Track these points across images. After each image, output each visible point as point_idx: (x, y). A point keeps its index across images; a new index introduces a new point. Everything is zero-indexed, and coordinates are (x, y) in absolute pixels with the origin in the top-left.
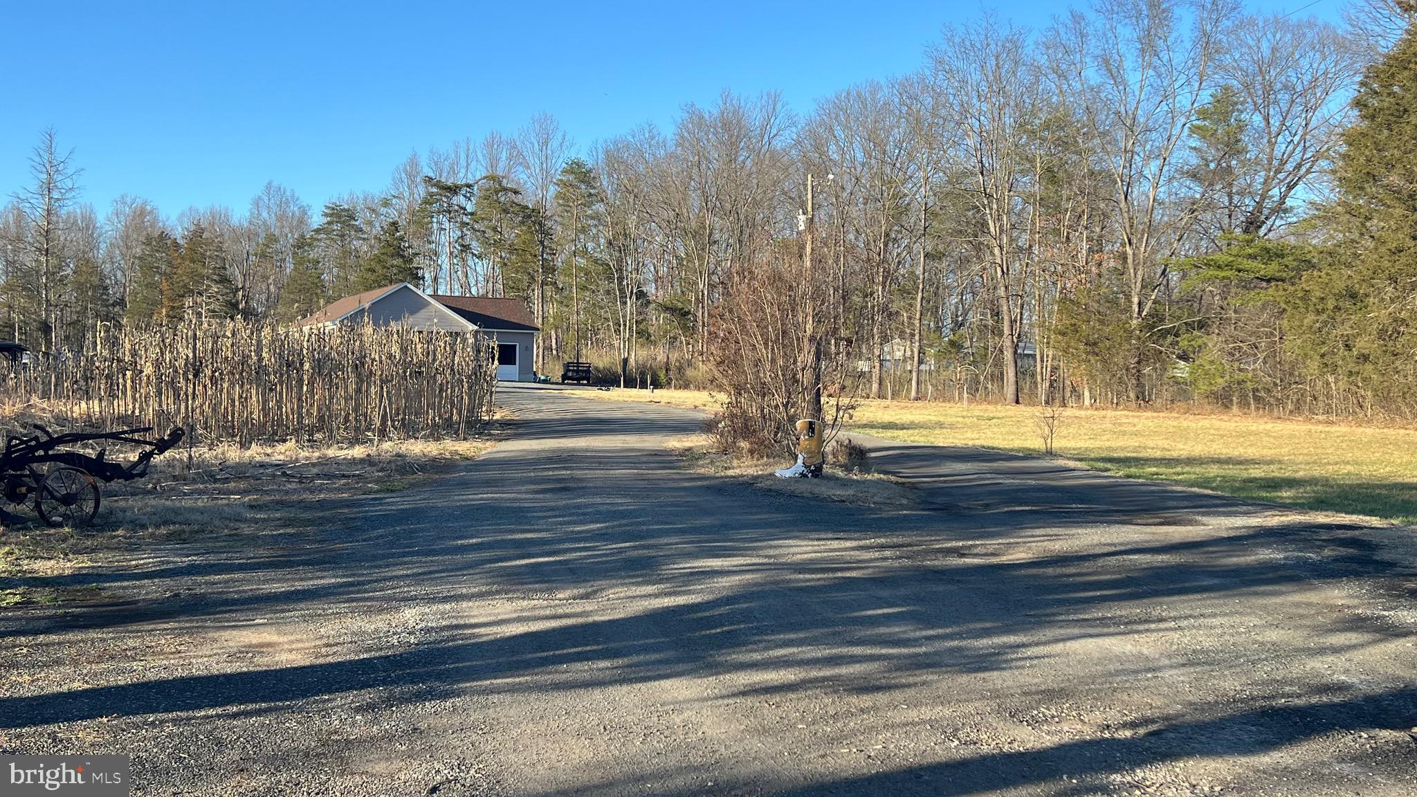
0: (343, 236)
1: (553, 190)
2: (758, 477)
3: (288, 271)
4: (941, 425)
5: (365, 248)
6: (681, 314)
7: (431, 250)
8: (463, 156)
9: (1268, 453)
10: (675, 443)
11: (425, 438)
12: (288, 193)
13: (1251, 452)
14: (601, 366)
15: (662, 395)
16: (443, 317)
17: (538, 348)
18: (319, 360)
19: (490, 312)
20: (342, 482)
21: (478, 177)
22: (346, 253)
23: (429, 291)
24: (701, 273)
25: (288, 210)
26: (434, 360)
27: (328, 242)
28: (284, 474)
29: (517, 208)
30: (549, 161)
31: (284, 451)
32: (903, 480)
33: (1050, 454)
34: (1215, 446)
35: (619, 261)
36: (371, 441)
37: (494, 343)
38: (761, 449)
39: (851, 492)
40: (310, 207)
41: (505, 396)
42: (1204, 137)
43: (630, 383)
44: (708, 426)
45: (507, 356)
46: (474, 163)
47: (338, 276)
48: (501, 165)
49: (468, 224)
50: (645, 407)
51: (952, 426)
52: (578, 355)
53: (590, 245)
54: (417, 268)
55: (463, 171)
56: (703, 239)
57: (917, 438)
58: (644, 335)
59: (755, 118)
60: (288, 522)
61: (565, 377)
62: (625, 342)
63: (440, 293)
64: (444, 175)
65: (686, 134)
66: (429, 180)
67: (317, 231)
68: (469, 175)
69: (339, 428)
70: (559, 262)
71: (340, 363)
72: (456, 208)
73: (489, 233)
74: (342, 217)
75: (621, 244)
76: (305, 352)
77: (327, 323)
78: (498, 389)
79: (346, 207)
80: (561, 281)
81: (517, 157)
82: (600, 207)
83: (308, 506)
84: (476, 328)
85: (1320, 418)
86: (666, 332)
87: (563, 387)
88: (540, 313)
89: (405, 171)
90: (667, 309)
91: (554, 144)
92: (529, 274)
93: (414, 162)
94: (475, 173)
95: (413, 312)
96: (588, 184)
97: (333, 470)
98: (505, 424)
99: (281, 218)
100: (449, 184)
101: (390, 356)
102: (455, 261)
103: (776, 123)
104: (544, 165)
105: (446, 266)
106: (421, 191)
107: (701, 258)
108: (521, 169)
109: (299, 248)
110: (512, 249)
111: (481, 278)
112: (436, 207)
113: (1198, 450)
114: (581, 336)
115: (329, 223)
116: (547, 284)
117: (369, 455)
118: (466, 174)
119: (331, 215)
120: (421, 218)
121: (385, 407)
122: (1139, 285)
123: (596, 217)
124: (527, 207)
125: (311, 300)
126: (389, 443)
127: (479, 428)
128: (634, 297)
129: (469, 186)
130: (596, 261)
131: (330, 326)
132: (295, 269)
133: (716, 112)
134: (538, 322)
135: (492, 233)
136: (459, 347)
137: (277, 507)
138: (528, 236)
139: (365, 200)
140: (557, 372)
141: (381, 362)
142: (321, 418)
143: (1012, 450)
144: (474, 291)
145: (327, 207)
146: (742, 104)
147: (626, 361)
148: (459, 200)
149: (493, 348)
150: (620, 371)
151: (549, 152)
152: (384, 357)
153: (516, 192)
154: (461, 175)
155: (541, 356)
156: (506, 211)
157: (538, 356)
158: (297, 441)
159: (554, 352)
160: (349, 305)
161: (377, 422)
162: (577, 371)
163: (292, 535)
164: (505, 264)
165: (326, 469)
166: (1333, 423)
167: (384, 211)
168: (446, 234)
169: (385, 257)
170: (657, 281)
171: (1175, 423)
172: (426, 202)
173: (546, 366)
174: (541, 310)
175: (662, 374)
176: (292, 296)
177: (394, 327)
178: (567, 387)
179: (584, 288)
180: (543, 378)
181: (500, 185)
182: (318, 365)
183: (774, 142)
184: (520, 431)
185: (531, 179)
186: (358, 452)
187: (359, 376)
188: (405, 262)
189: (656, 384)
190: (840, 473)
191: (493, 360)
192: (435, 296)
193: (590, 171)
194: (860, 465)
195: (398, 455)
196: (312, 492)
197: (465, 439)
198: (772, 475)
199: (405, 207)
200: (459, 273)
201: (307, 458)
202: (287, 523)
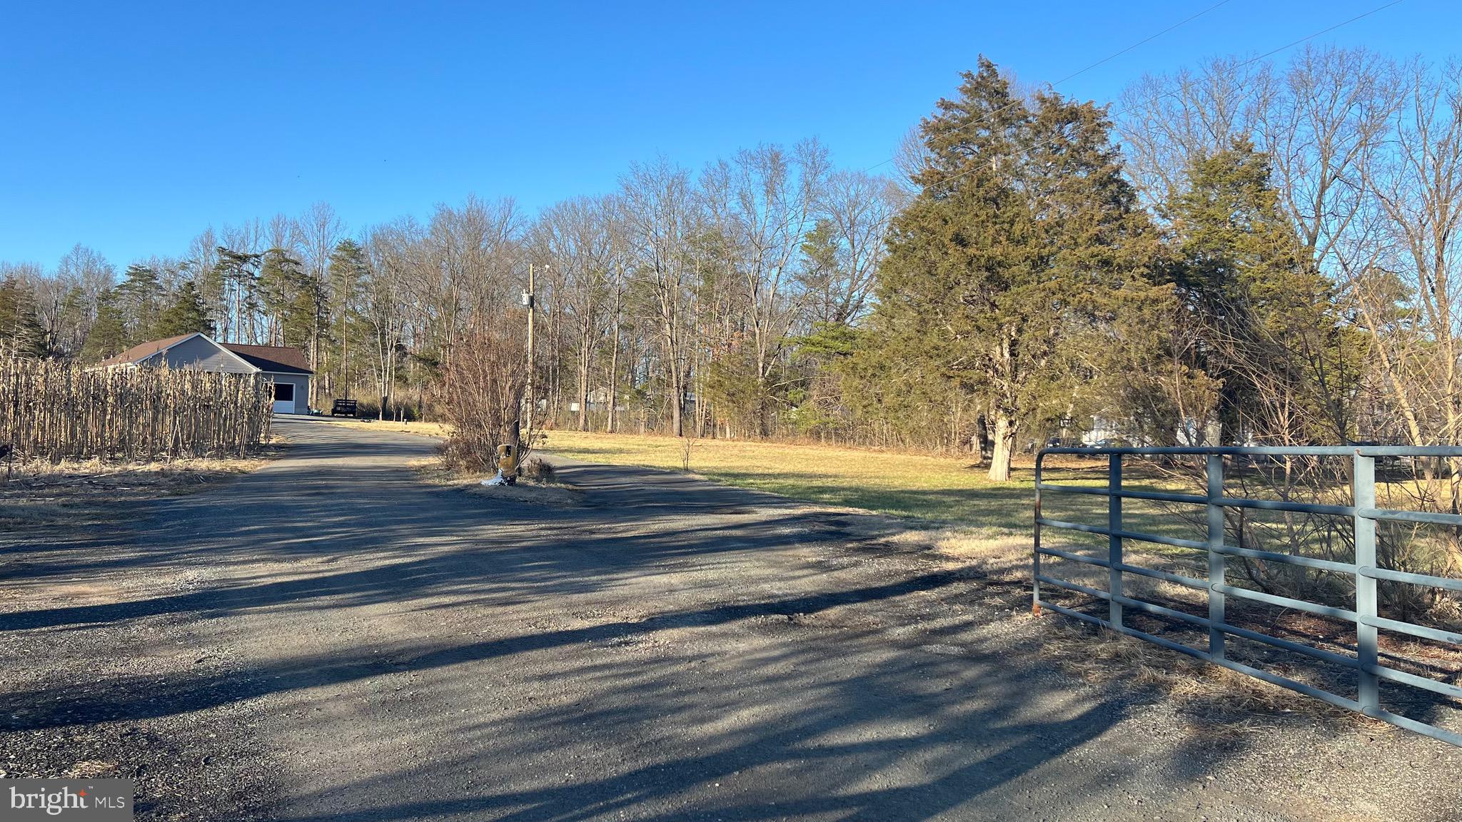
0: (144, 292)
1: (328, 262)
2: (467, 486)
3: (93, 318)
4: (621, 451)
5: (164, 303)
6: (431, 362)
7: (223, 306)
8: (253, 232)
9: (832, 471)
10: (414, 462)
11: (211, 456)
12: (95, 254)
13: (821, 470)
14: (365, 402)
15: (412, 426)
16: (230, 361)
17: (313, 386)
18: (121, 394)
19: (271, 357)
20: (141, 488)
21: (265, 250)
22: (148, 306)
23: (220, 340)
24: (448, 332)
25: (94, 268)
26: (220, 396)
27: (131, 296)
28: (91, 483)
29: (297, 276)
30: (326, 240)
31: (91, 466)
32: (578, 488)
33: (687, 470)
34: (799, 466)
35: (382, 320)
36: (165, 459)
37: (272, 384)
38: (475, 466)
39: (534, 495)
40: (115, 267)
41: (280, 425)
42: (810, 254)
43: (388, 416)
44: (439, 450)
45: (283, 393)
46: (262, 238)
47: (139, 325)
48: (285, 241)
49: (255, 287)
50: (398, 435)
51: (629, 452)
52: (347, 394)
53: (358, 308)
54: (210, 321)
55: (252, 244)
56: (451, 306)
57: (599, 460)
58: (402, 379)
59: (494, 216)
60: (94, 517)
61: (334, 411)
62: (385, 385)
63: (230, 341)
64: (236, 246)
65: (439, 226)
66: (221, 251)
67: (121, 287)
68: (258, 248)
69: (137, 449)
70: (333, 319)
71: (140, 397)
72: (246, 273)
73: (273, 295)
74: (144, 277)
75: (384, 307)
76: (109, 387)
77: (129, 364)
78: (274, 420)
79: (148, 268)
80: (334, 334)
81: (299, 235)
82: (367, 278)
83: (114, 506)
84: (259, 370)
85: (876, 448)
86: (420, 377)
87: (332, 419)
88: (315, 359)
89: (202, 241)
90: (420, 359)
91: (330, 227)
92: (307, 328)
93: (209, 235)
94: (264, 246)
95: (203, 358)
96: (357, 259)
97: (132, 480)
98: (279, 447)
99: (88, 274)
100: (240, 254)
101: (183, 392)
102: (244, 316)
103: (511, 222)
104: (322, 243)
105: (235, 319)
106: (216, 259)
107: (448, 321)
108: (302, 245)
109: (104, 299)
110: (292, 309)
111: (265, 330)
112: (227, 272)
113: (787, 468)
114: (350, 379)
115: (132, 281)
116: (321, 337)
117: (162, 469)
118: (255, 247)
119: (134, 275)
120: (215, 280)
121: (177, 432)
122: (763, 354)
123: (365, 286)
124: (305, 276)
125: (114, 344)
126: (180, 460)
127: (257, 450)
128: (394, 349)
129: (257, 256)
130: (364, 320)
131: (130, 366)
132: (99, 318)
133: (463, 210)
134: (313, 368)
135: (276, 295)
136: (241, 386)
137: (86, 506)
138: (306, 299)
139: (166, 262)
140: (328, 407)
141: (175, 397)
142: (122, 441)
143: (663, 468)
144: (259, 340)
145: (131, 268)
146: (485, 205)
147: (385, 399)
148: (248, 267)
149: (270, 387)
150: (380, 406)
151: (326, 233)
152: (177, 394)
153: (297, 263)
154: (251, 246)
155: (315, 394)
156: (288, 278)
157: (312, 394)
158: (100, 459)
159: (327, 391)
160: (148, 349)
161: (170, 445)
162: (346, 407)
163: (99, 525)
164: (286, 320)
165: (126, 479)
166: (882, 451)
167: (181, 272)
168: (236, 294)
169: (182, 311)
170: (414, 337)
171: (781, 451)
172: (218, 267)
173: (320, 402)
174: (314, 357)
175: (415, 410)
176: (97, 340)
177: (187, 368)
178: (335, 419)
179: (353, 341)
180: (316, 411)
181: (283, 257)
182: (121, 398)
183: (509, 236)
184: (291, 453)
185: (310, 253)
186: (154, 467)
187: (155, 408)
188: (199, 315)
189: (410, 417)
190: (531, 483)
191: (270, 397)
192: (225, 344)
193: (359, 250)
194: (547, 477)
195: (187, 469)
196: (115, 496)
197: (244, 458)
198: (480, 484)
199: (201, 270)
200: (247, 325)
201: (109, 472)
202: (96, 517)
